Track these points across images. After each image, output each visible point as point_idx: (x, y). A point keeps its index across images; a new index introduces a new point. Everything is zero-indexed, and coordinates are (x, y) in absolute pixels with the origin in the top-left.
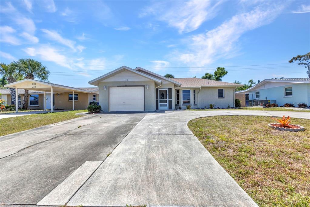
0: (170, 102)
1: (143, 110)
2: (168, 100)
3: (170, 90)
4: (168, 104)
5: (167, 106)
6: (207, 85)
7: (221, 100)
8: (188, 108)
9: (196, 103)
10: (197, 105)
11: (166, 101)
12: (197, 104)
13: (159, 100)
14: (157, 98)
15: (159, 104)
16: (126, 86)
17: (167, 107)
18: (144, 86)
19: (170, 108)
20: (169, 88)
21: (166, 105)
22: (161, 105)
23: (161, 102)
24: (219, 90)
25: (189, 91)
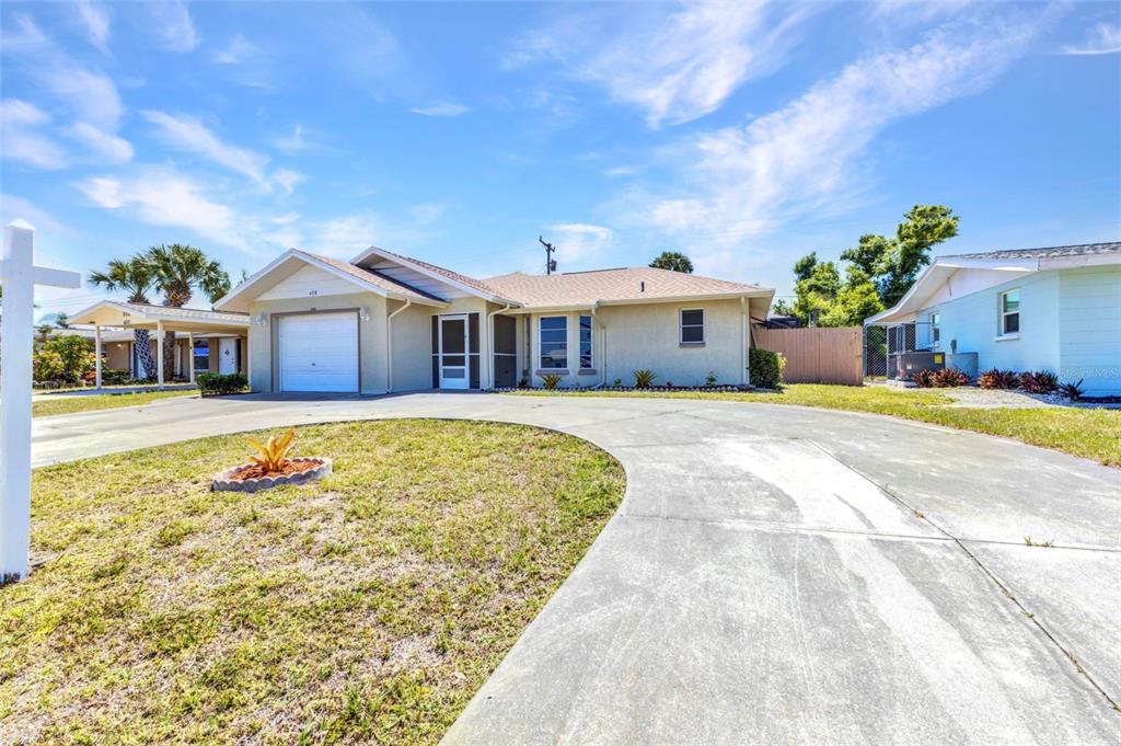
0: (475, 362)
1: (355, 388)
2: (467, 354)
3: (474, 318)
4: (466, 368)
5: (463, 377)
6: (641, 296)
8: (551, 385)
9: (596, 362)
10: (599, 373)
11: (461, 361)
12: (598, 368)
13: (441, 354)
14: (435, 350)
15: (441, 368)
17: (464, 382)
19: (475, 386)
20: (470, 314)
21: (460, 374)
22: (448, 374)
23: (447, 361)
24: (685, 314)
25: (562, 321)
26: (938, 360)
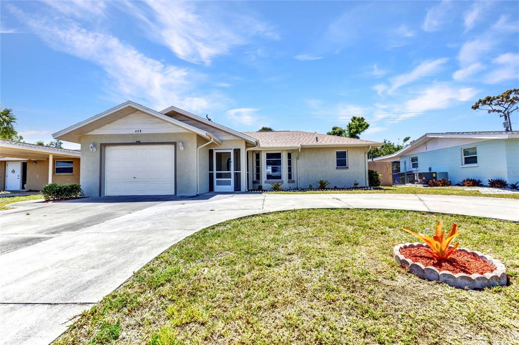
0: (238, 177)
1: (172, 193)
2: (232, 171)
3: (237, 152)
4: (232, 180)
5: (230, 185)
6: (315, 143)
7: (342, 172)
8: (276, 189)
9: (294, 177)
10: (296, 182)
11: (229, 176)
12: (295, 180)
13: (215, 172)
14: (211, 168)
15: (215, 180)
16: (138, 143)
17: (231, 187)
18: (175, 144)
19: (237, 189)
20: (234, 149)
21: (229, 183)
22: (219, 183)
23: (219, 176)
24: (338, 153)
25: (278, 155)
26: (434, 175)
